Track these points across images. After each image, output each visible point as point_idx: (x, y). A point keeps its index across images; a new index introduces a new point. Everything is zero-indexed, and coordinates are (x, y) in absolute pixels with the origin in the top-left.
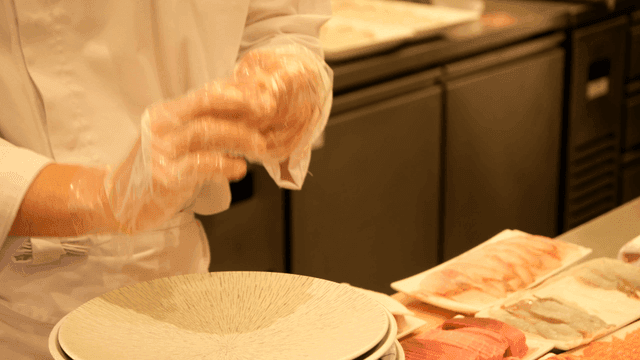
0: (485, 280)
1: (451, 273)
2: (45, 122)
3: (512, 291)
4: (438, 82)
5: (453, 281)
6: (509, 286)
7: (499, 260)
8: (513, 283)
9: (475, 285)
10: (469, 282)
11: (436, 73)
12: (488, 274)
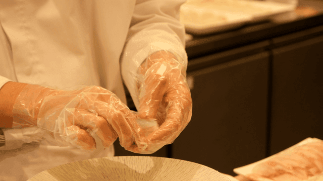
0: (295, 168)
1: (273, 164)
2: (12, 58)
3: (312, 175)
4: (267, 49)
5: (273, 168)
6: (309, 172)
7: (303, 156)
8: (312, 170)
9: (287, 171)
10: (284, 169)
11: (266, 43)
12: (296, 164)
